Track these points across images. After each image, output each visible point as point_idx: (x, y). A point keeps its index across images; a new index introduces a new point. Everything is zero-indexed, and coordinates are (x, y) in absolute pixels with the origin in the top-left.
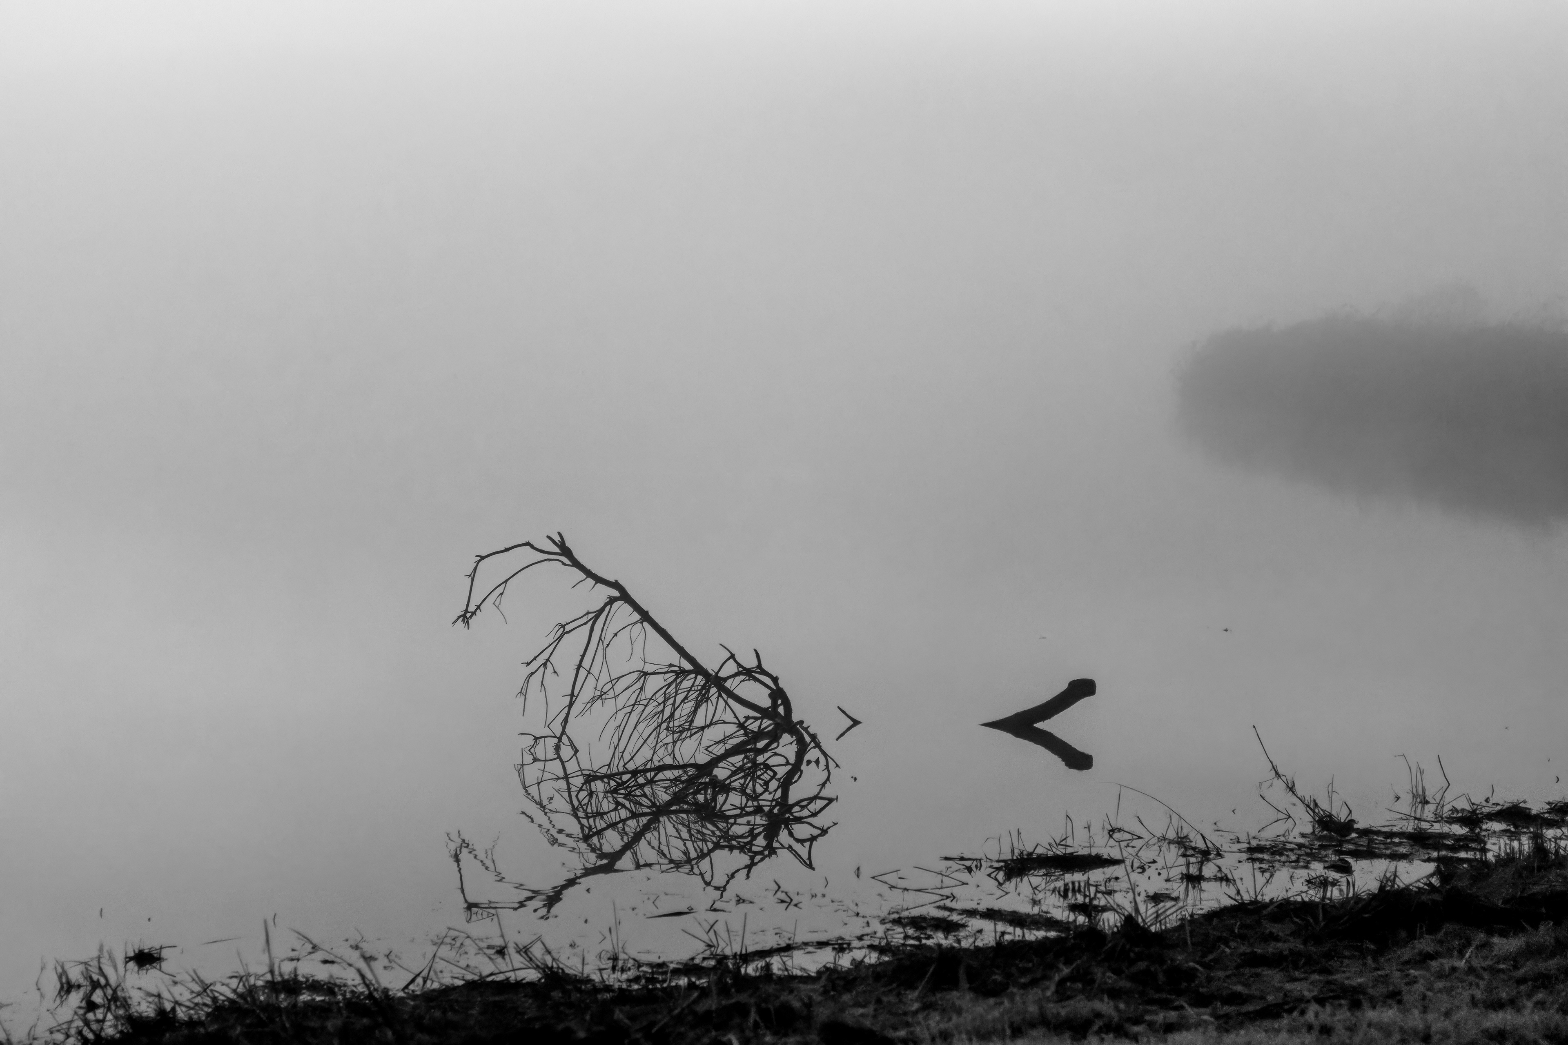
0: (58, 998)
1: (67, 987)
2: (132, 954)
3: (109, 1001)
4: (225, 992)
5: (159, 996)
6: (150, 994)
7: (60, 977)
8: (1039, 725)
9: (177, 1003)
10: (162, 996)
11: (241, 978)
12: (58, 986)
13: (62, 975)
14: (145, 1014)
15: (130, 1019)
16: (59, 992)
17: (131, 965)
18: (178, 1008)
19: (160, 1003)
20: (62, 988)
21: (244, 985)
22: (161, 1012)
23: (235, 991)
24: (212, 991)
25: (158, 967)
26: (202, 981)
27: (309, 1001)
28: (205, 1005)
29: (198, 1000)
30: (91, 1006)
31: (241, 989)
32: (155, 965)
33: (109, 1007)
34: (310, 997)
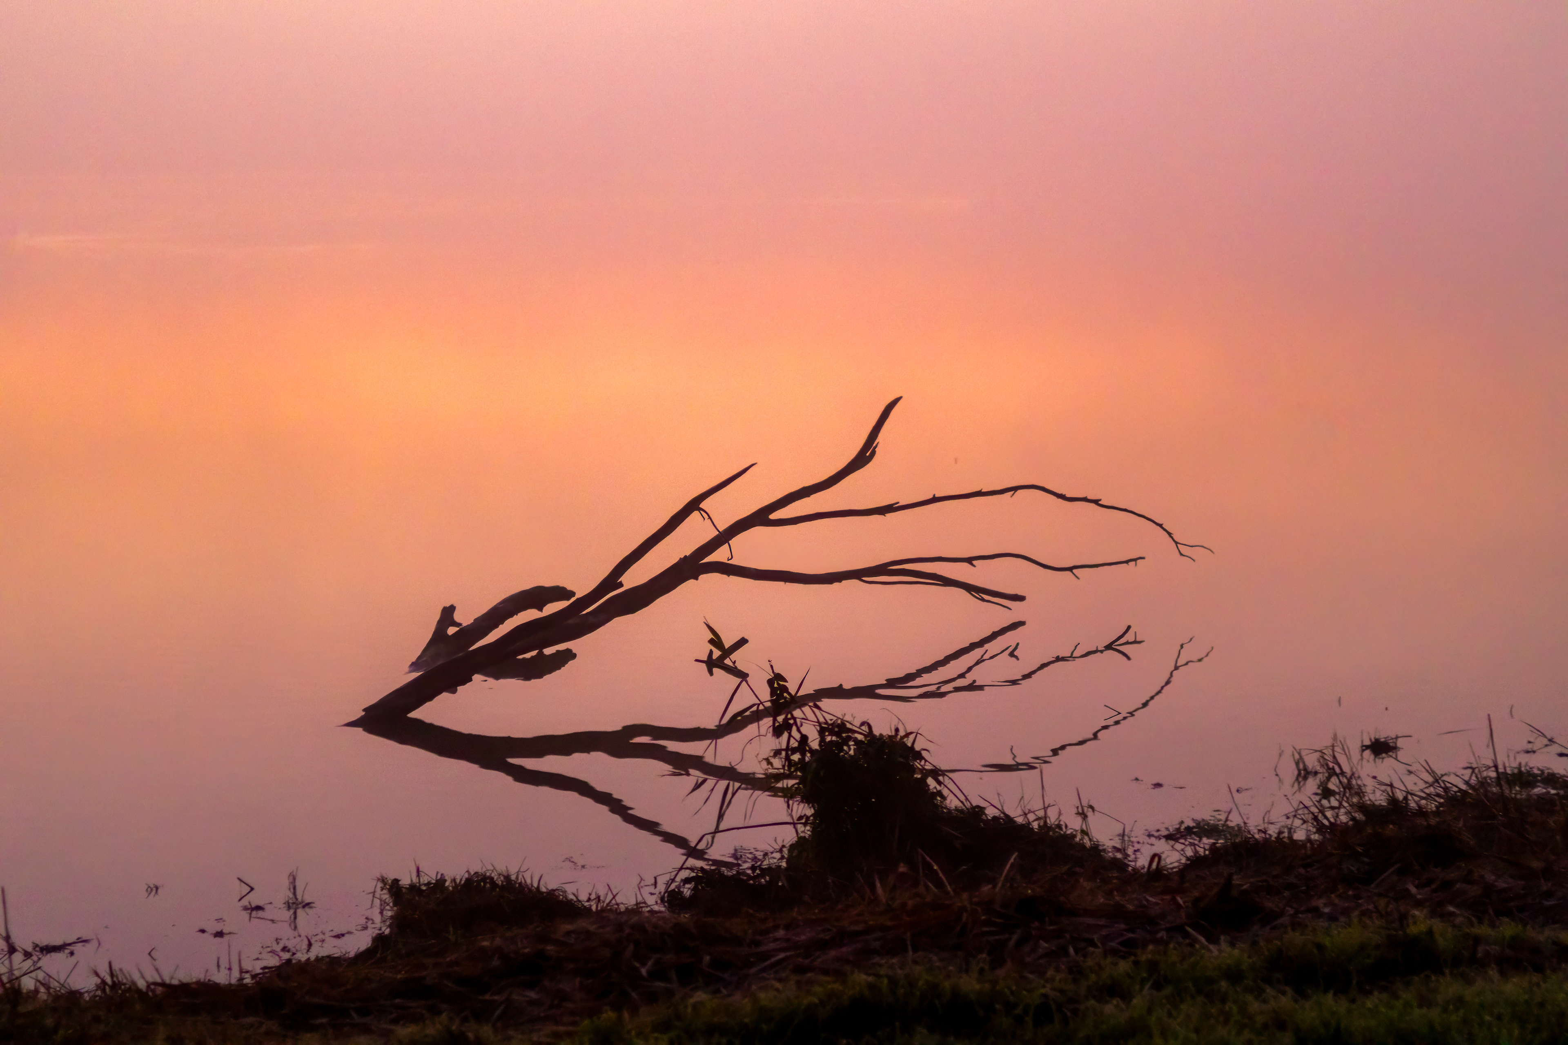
0: (1296, 785)
1: (1304, 774)
2: (1367, 743)
3: (1344, 788)
5: (1391, 785)
6: (1381, 783)
7: (1297, 764)
9: (1408, 792)
10: (1395, 785)
11: (1473, 769)
12: (1296, 772)
13: (1299, 761)
14: (1377, 803)
15: (1362, 807)
16: (1297, 779)
17: (1367, 753)
18: (1410, 797)
19: (1393, 793)
20: (1299, 774)
21: (1477, 777)
22: (1393, 800)
23: (1467, 783)
24: (1444, 781)
25: (1394, 756)
26: (1433, 772)
27: (1543, 794)
28: (1438, 795)
29: (1431, 790)
30: (1327, 793)
31: (1474, 780)
32: (1391, 754)
33: (1344, 795)
34: (1544, 791)
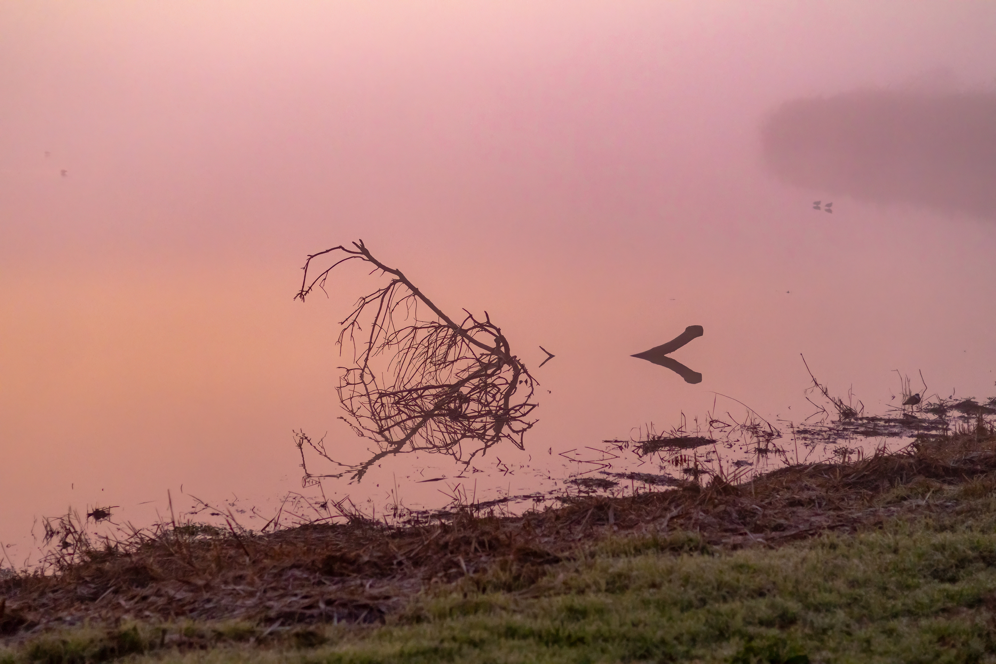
0: (45, 540)
1: (50, 533)
2: (91, 512)
3: (77, 542)
4: (149, 534)
5: (107, 538)
6: (101, 537)
7: (46, 527)
8: (668, 355)
9: (118, 542)
10: (109, 538)
11: (159, 525)
12: (45, 533)
13: (47, 525)
14: (98, 550)
15: (88, 553)
16: (46, 537)
17: (91, 518)
18: (119, 545)
19: (108, 543)
20: (47, 534)
21: (161, 530)
22: (109, 548)
23: (155, 534)
24: (140, 534)
25: (108, 519)
26: (134, 528)
27: (202, 539)
28: (136, 543)
29: (132, 540)
30: (66, 545)
31: (159, 533)
32: (106, 518)
33: (77, 546)
34: (203, 537)
